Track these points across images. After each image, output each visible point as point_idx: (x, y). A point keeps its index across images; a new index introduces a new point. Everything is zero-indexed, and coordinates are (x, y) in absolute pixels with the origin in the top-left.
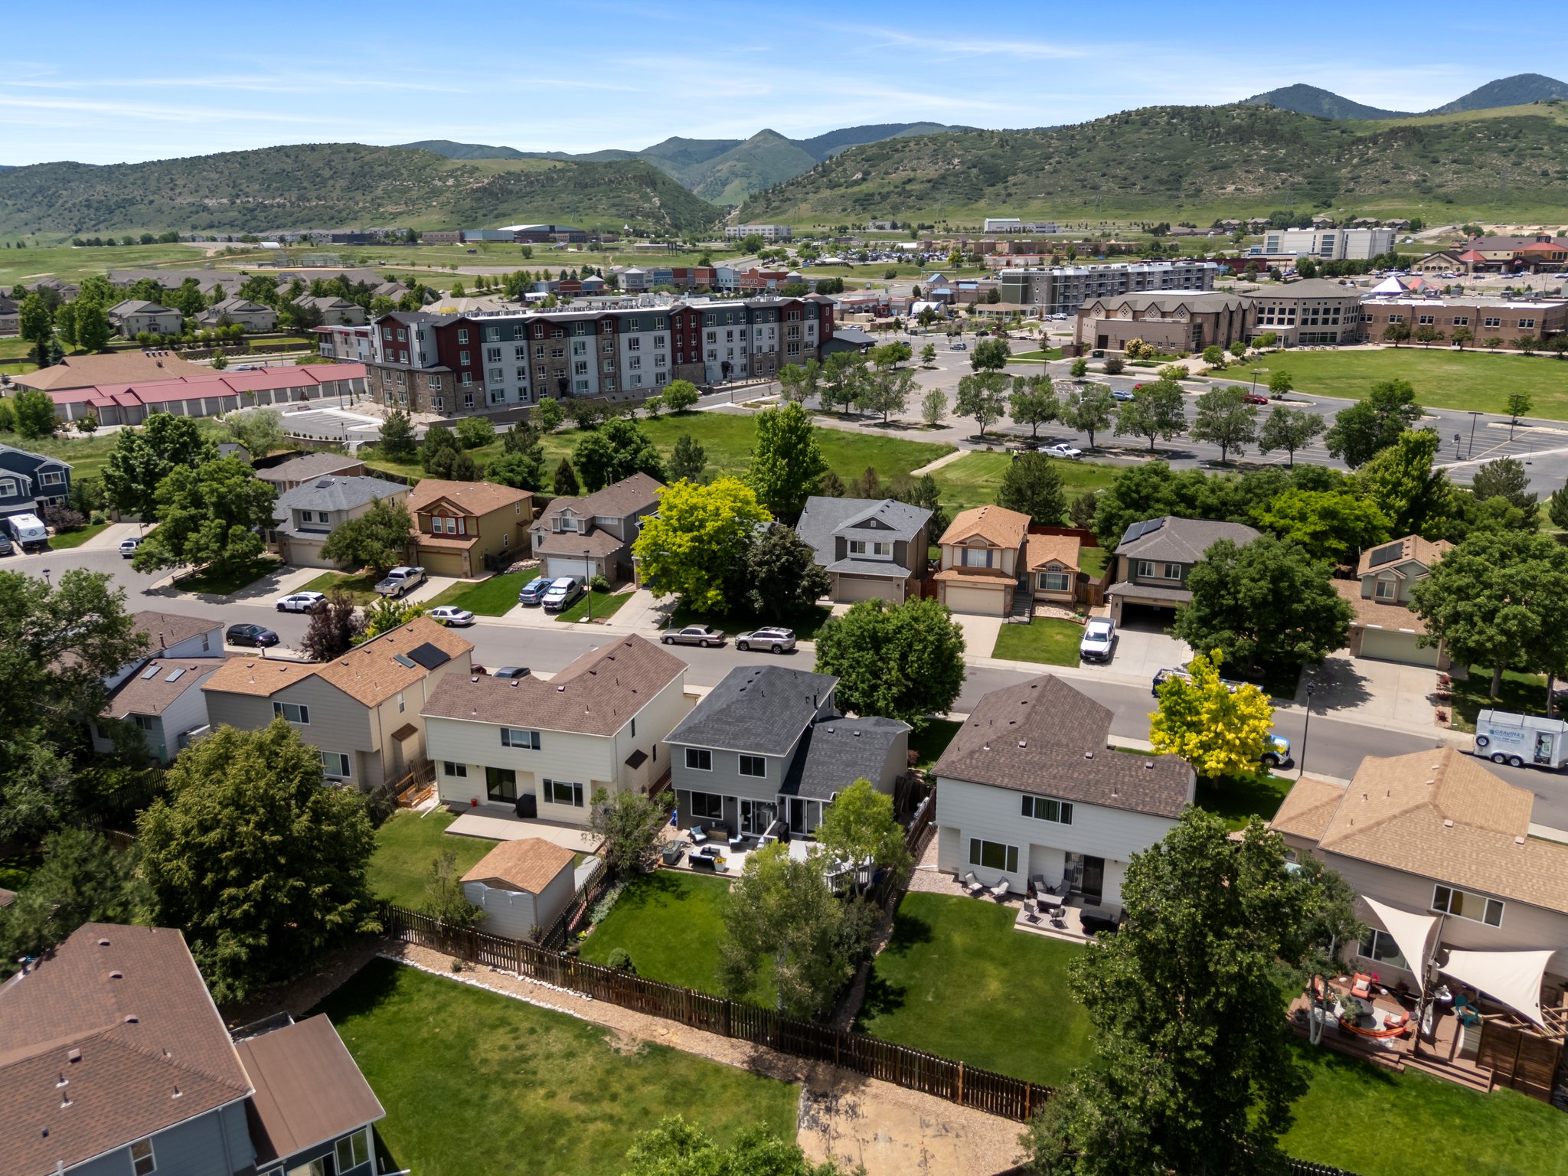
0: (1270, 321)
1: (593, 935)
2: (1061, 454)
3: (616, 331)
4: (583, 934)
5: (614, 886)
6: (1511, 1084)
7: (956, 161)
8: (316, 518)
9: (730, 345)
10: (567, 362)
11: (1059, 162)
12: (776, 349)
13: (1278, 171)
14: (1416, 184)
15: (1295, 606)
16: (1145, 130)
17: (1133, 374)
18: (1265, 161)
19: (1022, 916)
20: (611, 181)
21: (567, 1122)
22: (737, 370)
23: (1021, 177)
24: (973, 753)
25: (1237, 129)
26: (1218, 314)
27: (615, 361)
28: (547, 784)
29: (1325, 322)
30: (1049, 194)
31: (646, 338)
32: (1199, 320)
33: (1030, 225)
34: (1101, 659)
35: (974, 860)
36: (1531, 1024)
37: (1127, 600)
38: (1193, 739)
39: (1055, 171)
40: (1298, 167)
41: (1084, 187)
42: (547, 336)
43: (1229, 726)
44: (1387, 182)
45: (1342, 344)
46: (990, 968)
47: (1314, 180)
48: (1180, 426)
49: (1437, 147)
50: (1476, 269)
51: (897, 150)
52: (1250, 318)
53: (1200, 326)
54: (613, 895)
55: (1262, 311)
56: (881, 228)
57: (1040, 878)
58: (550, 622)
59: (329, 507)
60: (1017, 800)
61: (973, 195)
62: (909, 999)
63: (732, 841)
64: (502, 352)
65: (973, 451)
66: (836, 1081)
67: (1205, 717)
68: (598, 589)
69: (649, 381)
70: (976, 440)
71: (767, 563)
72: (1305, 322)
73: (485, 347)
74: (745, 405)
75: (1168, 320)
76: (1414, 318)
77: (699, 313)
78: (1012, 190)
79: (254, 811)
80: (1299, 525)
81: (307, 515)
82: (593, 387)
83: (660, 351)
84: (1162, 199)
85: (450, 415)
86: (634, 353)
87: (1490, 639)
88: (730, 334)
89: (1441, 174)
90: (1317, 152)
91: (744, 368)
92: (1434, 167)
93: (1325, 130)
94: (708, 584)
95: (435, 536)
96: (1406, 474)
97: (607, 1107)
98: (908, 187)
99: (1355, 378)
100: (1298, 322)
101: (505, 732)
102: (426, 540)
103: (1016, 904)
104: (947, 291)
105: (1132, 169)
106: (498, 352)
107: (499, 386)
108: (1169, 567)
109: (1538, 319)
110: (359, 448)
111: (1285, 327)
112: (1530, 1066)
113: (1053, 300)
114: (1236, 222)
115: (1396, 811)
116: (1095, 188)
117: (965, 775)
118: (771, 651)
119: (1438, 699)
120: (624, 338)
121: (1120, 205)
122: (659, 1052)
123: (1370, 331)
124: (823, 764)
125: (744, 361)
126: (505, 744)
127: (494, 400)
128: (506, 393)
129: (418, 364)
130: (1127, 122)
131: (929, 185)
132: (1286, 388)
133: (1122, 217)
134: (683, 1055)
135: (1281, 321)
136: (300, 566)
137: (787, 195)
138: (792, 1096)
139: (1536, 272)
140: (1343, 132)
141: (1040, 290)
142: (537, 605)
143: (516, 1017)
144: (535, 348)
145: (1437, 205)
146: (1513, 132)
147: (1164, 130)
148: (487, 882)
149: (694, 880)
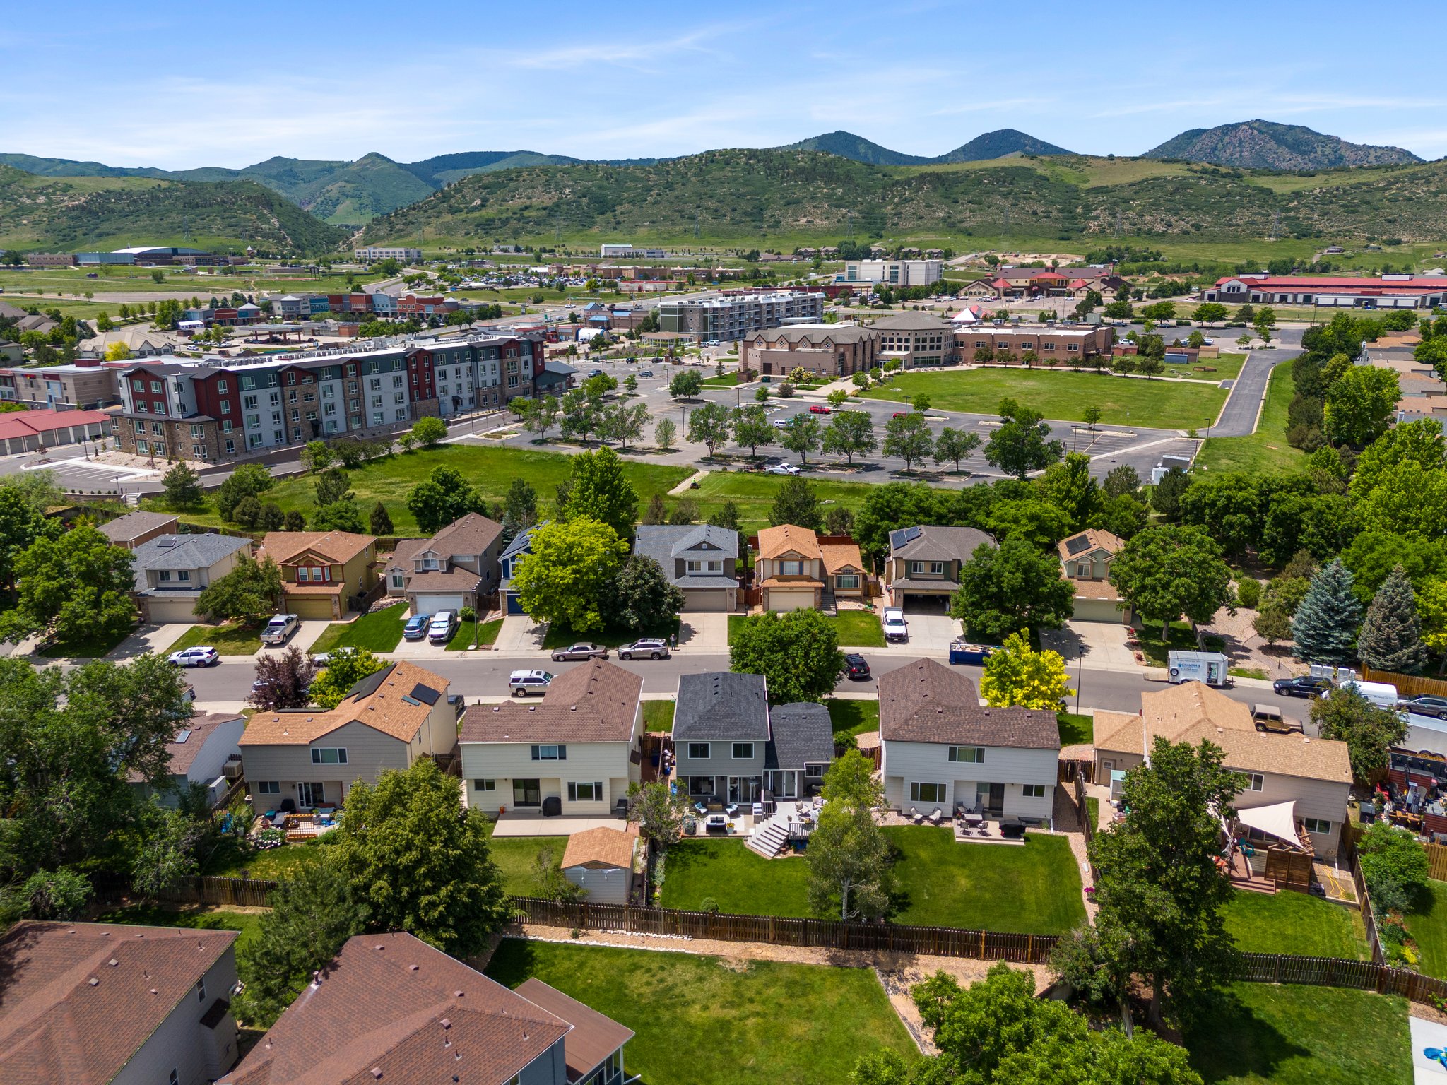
0: (891, 348)
1: (663, 894)
2: (784, 472)
3: (360, 373)
4: (657, 894)
5: (658, 856)
6: (1285, 886)
7: (567, 191)
8: (174, 577)
9: (459, 381)
10: (318, 405)
11: (659, 195)
12: (499, 382)
13: (839, 207)
14: (943, 219)
16: (728, 169)
17: (802, 397)
18: (829, 198)
19: (958, 831)
20: (224, 202)
21: (729, 1022)
22: (466, 402)
23: (627, 207)
24: (907, 721)
25: (802, 170)
26: (854, 344)
27: (360, 401)
28: (571, 787)
29: (932, 348)
30: (653, 222)
31: (387, 379)
32: (842, 350)
33: (642, 251)
34: (902, 639)
35: (914, 798)
36: (1295, 848)
37: (907, 592)
38: (1019, 693)
39: (656, 202)
40: (854, 203)
41: (682, 216)
42: (299, 383)
43: (1042, 682)
44: (922, 218)
45: (945, 364)
46: (955, 870)
47: (867, 214)
48: (873, 446)
49: (956, 190)
50: (1006, 294)
51: (511, 180)
52: (877, 347)
53: (843, 355)
54: (660, 863)
55: (884, 340)
56: (506, 251)
57: (961, 804)
58: (440, 653)
59: (189, 565)
60: (945, 751)
61: (587, 222)
62: (913, 899)
63: (729, 810)
64: (258, 399)
65: (712, 472)
66: (895, 961)
67: (1024, 677)
68: (468, 619)
69: (390, 418)
70: (709, 461)
71: (638, 586)
72: (917, 348)
73: (243, 395)
74: (487, 436)
75: (818, 350)
76: (994, 344)
77: (431, 354)
78: (621, 219)
79: (437, 833)
80: (1014, 526)
81: (164, 575)
82: (342, 427)
83: (399, 390)
84: (749, 229)
85: (215, 462)
86: (377, 393)
87: (1169, 602)
88: (458, 372)
89: (961, 212)
90: (867, 191)
91: (471, 400)
92: (956, 206)
93: (870, 174)
94: (585, 608)
95: (300, 584)
96: (1073, 484)
97: (749, 1008)
98: (526, 214)
99: (966, 395)
100: (912, 348)
101: (535, 749)
102: (293, 589)
103: (947, 825)
104: (603, 318)
105: (721, 202)
106: (254, 399)
107: (256, 431)
108: (935, 566)
109: (1080, 344)
110: (139, 500)
111: (903, 353)
112: (1296, 873)
113: (705, 329)
114: (811, 250)
115: (1187, 726)
116: (692, 218)
117: (908, 737)
118: (651, 659)
119: (1132, 646)
120: (367, 379)
121: (714, 233)
122: (764, 965)
123: (963, 354)
124: (789, 742)
125: (471, 395)
126: (535, 758)
127: (252, 445)
128: (263, 437)
129: (176, 415)
130: (712, 160)
131: (545, 212)
132: (926, 407)
133: (718, 244)
134: (781, 965)
135: (899, 348)
136: (162, 623)
137: (410, 218)
138: (871, 976)
139: (1048, 296)
140: (884, 176)
141: (694, 320)
143: (644, 961)
144: (288, 394)
145: (961, 237)
146: (1009, 179)
147: (744, 170)
148: (586, 865)
149: (716, 843)
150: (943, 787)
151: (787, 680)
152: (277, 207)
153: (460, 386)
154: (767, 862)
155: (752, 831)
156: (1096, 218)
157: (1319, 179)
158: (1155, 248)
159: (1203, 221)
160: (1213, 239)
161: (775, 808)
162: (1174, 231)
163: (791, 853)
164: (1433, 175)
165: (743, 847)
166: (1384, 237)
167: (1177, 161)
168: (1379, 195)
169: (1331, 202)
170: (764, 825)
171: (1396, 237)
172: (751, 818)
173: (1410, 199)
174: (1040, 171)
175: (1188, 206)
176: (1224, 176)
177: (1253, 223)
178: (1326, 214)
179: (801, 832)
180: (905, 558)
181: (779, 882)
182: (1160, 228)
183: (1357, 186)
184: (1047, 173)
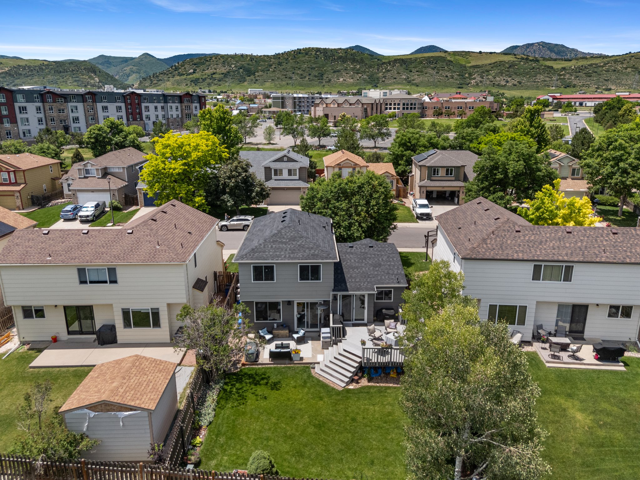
0: (390, 109)
3: (94, 101)
4: (198, 440)
5: (209, 388)
7: (233, 66)
9: (157, 113)
10: (68, 116)
11: (275, 68)
12: (180, 116)
13: (358, 73)
14: (405, 79)
15: (538, 173)
16: (307, 56)
18: (353, 69)
19: (545, 355)
20: (73, 70)
23: (260, 73)
24: (484, 240)
25: (340, 57)
26: (372, 104)
27: (95, 117)
28: (126, 313)
29: (411, 108)
30: (273, 80)
31: (112, 107)
32: (365, 107)
33: (267, 92)
34: (429, 217)
37: (429, 189)
39: (274, 71)
40: (365, 72)
41: (286, 77)
42: (54, 101)
44: (395, 78)
46: (563, 402)
47: (371, 77)
48: (388, 135)
49: (411, 66)
51: (207, 61)
52: (383, 107)
53: (366, 109)
54: (212, 397)
55: (387, 104)
56: (204, 92)
57: (540, 327)
58: (86, 227)
61: (242, 80)
63: (295, 336)
64: (28, 108)
68: (115, 209)
70: (293, 147)
71: (234, 177)
72: (404, 109)
73: (17, 105)
75: (353, 106)
76: (442, 107)
77: (139, 95)
78: (258, 78)
82: (83, 131)
83: (120, 114)
84: (317, 83)
86: (106, 114)
88: (156, 108)
89: (413, 76)
90: (370, 67)
92: (411, 73)
93: (372, 59)
98: (214, 76)
100: (401, 109)
101: (81, 272)
103: (528, 349)
104: (245, 107)
105: (304, 71)
106: (24, 108)
107: (27, 128)
108: (448, 170)
111: (396, 111)
113: (295, 108)
114: (345, 92)
116: (291, 78)
117: (488, 255)
118: (243, 230)
120: (99, 106)
121: (301, 85)
123: (427, 113)
124: (357, 268)
125: (164, 121)
126: (83, 282)
127: (25, 136)
128: (32, 132)
130: (300, 53)
131: (223, 75)
133: (303, 90)
135: (395, 109)
137: (160, 78)
140: (378, 60)
141: (289, 102)
142: (74, 219)
144: (47, 108)
145: (413, 87)
146: (435, 62)
147: (314, 57)
148: (92, 407)
149: (280, 372)
150: (524, 309)
151: (351, 225)
152: (98, 73)
153: (157, 116)
154: (338, 393)
155: (320, 358)
156: (474, 79)
157: (574, 62)
158: (501, 91)
159: (522, 80)
160: (527, 88)
161: (344, 334)
162: (509, 84)
163: (364, 382)
164: (625, 60)
165: (310, 376)
166: (604, 87)
167: (510, 54)
168: (600, 69)
169: (580, 72)
170: (333, 351)
171: (609, 87)
172: (319, 344)
173: (615, 71)
174: (449, 58)
175: (516, 73)
176: (531, 61)
177: (545, 81)
178: (577, 77)
179: (374, 358)
180: (427, 165)
181: (354, 420)
182: (503, 83)
183: (591, 65)
184: (452, 59)
